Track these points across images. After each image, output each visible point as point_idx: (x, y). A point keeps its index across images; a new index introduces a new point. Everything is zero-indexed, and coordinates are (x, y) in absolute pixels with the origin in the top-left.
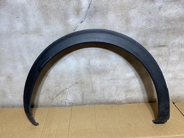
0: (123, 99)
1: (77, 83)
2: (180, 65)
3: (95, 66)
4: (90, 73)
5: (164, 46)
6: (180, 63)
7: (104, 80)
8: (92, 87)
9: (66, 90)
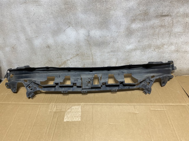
1: (77, 55)
2: (184, 37)
3: (95, 37)
5: (167, 16)
6: (184, 35)
8: (93, 59)
9: (68, 61)
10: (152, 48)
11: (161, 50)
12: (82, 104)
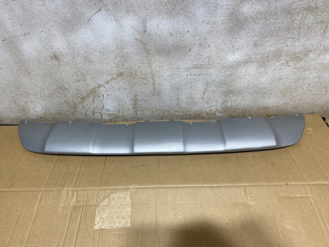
0: (218, 108)
3: (159, 35)
4: (147, 51)
7: (178, 68)
8: (154, 84)
9: (100, 89)
10: (283, 59)
11: (302, 63)
12: (132, 187)
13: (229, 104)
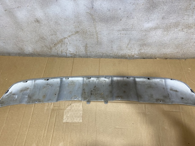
0: (136, 53)
7: (113, 30)
8: (97, 38)
9: (65, 40)
10: (180, 27)
11: (192, 30)
13: (143, 51)
